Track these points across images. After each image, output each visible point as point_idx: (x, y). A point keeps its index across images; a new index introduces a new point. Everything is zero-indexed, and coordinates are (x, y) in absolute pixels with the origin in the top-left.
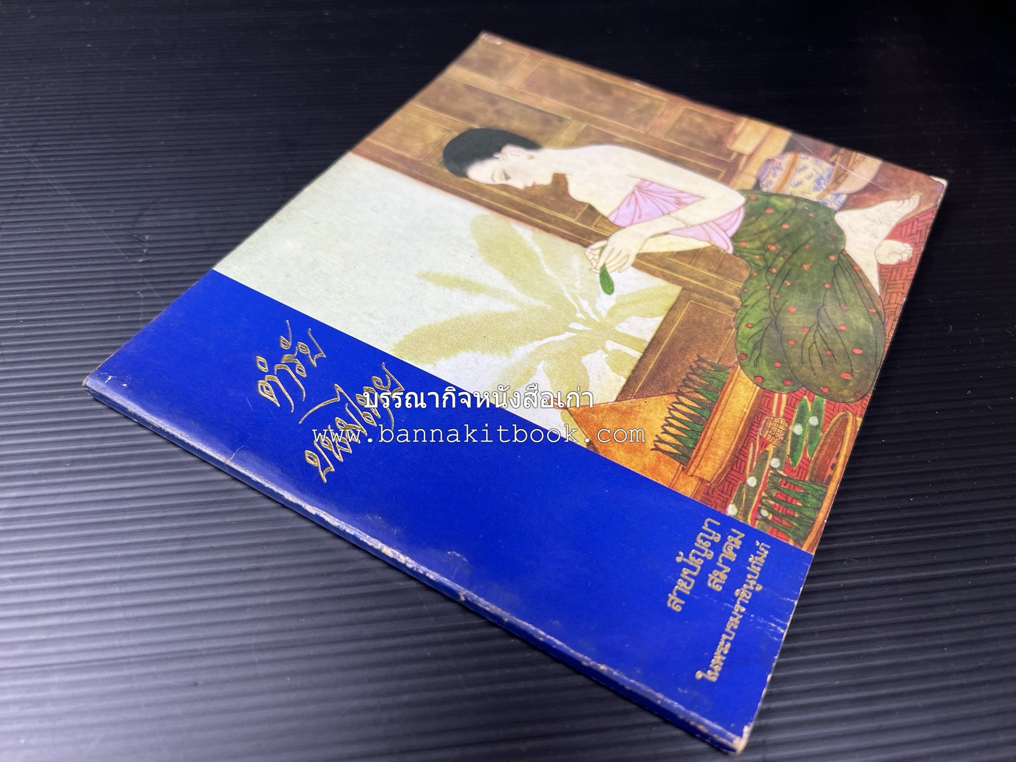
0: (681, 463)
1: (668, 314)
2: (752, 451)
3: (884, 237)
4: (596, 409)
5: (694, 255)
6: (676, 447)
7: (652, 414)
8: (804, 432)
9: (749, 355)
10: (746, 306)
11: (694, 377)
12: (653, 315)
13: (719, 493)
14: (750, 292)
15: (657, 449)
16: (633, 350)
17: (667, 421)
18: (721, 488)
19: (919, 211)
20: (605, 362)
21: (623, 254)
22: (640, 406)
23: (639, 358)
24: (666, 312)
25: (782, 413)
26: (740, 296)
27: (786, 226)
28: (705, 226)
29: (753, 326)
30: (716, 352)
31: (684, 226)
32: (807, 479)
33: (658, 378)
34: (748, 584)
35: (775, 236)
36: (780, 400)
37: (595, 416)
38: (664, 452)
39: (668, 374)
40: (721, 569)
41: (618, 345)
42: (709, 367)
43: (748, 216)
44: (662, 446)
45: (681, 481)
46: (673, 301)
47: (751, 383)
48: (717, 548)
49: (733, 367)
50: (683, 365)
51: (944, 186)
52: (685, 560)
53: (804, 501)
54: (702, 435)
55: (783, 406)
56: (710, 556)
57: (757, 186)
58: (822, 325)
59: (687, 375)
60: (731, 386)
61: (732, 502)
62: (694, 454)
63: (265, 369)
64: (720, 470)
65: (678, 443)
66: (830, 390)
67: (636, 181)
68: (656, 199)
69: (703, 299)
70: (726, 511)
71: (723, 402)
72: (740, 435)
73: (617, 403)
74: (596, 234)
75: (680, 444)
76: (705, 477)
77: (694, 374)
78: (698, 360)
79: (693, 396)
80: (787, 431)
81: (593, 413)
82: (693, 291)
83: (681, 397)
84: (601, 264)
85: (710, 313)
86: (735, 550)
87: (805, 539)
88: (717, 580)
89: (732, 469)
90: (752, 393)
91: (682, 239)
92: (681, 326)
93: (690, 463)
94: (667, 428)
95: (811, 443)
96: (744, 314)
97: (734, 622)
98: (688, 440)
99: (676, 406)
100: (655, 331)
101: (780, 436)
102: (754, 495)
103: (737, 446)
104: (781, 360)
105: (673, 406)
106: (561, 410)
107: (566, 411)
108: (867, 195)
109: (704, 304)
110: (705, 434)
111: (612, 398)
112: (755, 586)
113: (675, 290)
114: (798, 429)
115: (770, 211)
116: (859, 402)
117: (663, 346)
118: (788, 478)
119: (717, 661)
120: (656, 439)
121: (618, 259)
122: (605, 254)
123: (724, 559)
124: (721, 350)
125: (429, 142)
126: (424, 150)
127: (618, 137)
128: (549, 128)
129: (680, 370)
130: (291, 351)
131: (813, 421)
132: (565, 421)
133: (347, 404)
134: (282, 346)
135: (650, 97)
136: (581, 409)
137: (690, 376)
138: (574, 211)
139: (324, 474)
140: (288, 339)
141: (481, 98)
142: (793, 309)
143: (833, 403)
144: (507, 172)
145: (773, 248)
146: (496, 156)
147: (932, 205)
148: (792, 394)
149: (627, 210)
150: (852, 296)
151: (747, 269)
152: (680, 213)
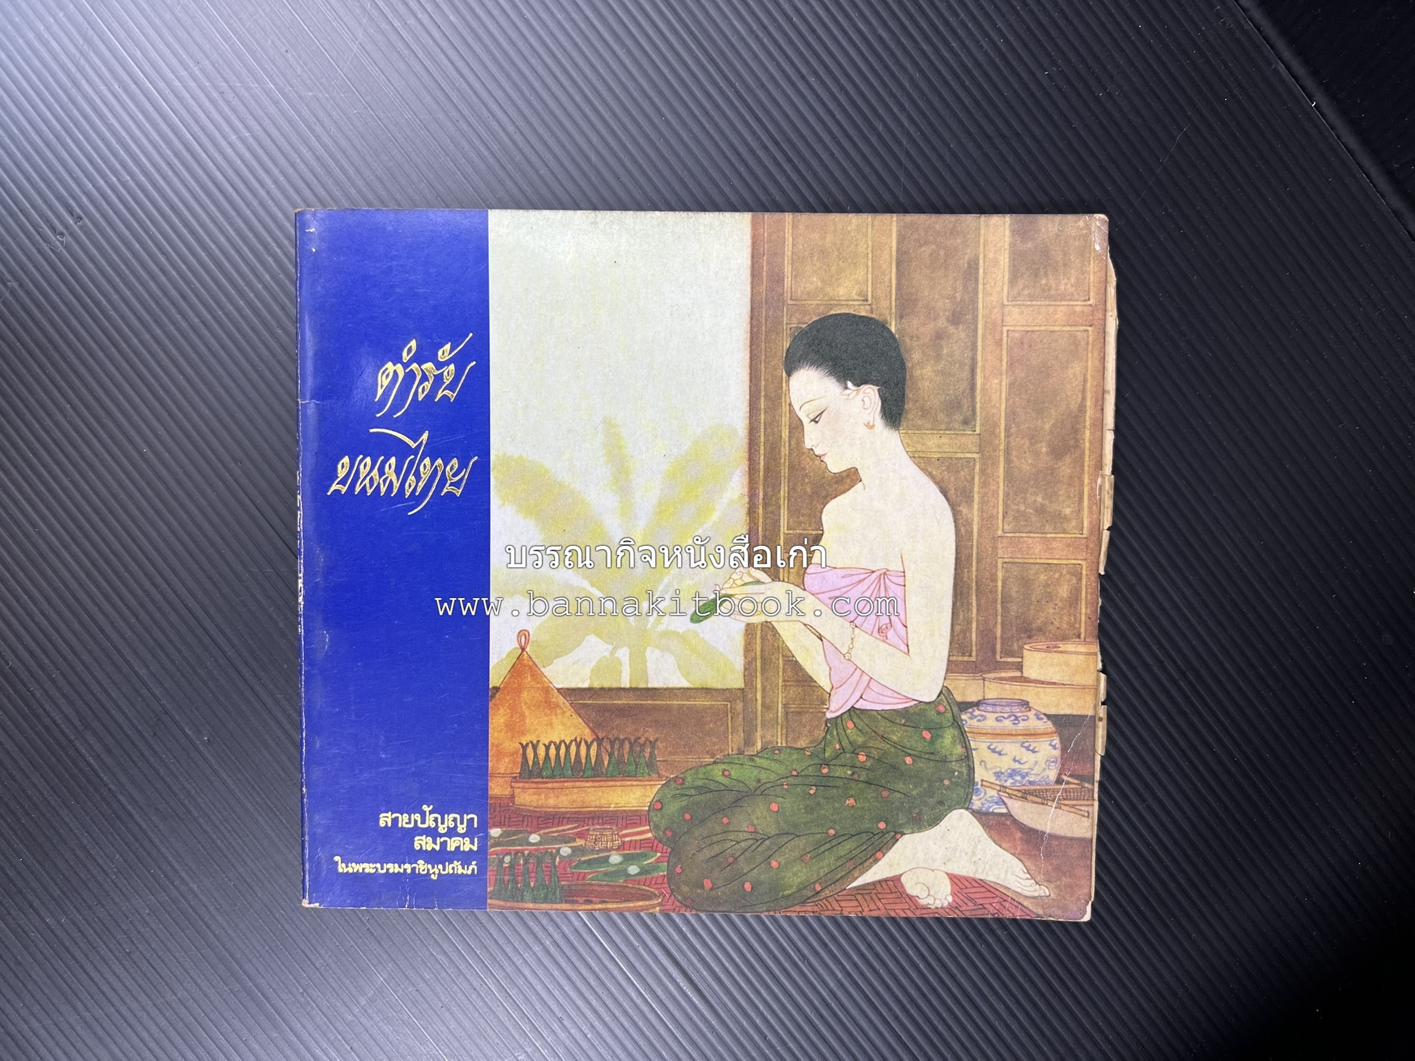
0: (520, 773)
1: (697, 689)
2: (568, 828)
3: (949, 872)
4: (536, 674)
5: (801, 679)
6: (536, 762)
7: (560, 727)
8: (616, 865)
9: (685, 786)
10: (753, 760)
11: (627, 746)
12: (686, 675)
13: (507, 816)
14: (776, 757)
15: (524, 747)
16: (629, 677)
17: (560, 743)
18: (513, 815)
19: (1021, 900)
20: (599, 658)
22: (564, 712)
23: (622, 686)
24: (697, 685)
25: (627, 839)
26: (764, 749)
27: (909, 760)
28: (858, 673)
29: (729, 776)
30: (671, 753)
31: (844, 651)
32: (563, 883)
33: (607, 714)
34: (433, 868)
35: (885, 753)
36: (643, 833)
37: (530, 679)
38: (524, 755)
39: (618, 721)
40: (434, 842)
41: (628, 660)
42: (647, 755)
43: (904, 713)
44: (530, 751)
45: (501, 781)
46: (719, 686)
47: (649, 800)
48: (452, 832)
49: (660, 777)
50: (636, 730)
51: (1082, 918)
52: (428, 813)
53: (537, 887)
54: (563, 779)
55: (634, 838)
56: (442, 829)
57: (965, 706)
58: (767, 842)
59: (626, 739)
60: (634, 783)
61: (504, 829)
62: (536, 780)
63: (406, 357)
64: (531, 809)
65: (541, 762)
66: (681, 874)
67: (895, 566)
69: (738, 715)
70: (491, 828)
71: (610, 783)
72: (580, 811)
73: (556, 691)
75: (541, 764)
76: (517, 799)
77: (632, 744)
78: (651, 742)
79: (603, 754)
80: (606, 850)
81: (532, 676)
82: (744, 699)
83: (595, 744)
84: (729, 592)
85: (722, 729)
86: (458, 848)
88: (423, 843)
89: (539, 817)
90: (637, 805)
91: (821, 658)
92: (688, 708)
93: (525, 780)
94: (553, 746)
95: (606, 874)
96: (740, 762)
97: (393, 868)
98: (550, 770)
99: (583, 743)
100: (665, 686)
101: (599, 846)
102: (520, 845)
103: (567, 812)
104: (696, 818)
105: (580, 741)
106: (518, 646)
107: (520, 650)
108: (1018, 835)
109: (732, 718)
110: (564, 782)
111: (559, 684)
112: (434, 873)
113: (735, 680)
114: (615, 859)
115: (927, 735)
116: (679, 904)
117: (650, 702)
118: (555, 867)
119: (355, 868)
120: (535, 742)
122: (750, 588)
123: (445, 842)
124: (677, 758)
125: (828, 289)
126: (809, 294)
127: (970, 506)
128: (941, 416)
129: (628, 730)
130: (439, 365)
131: (633, 870)
132: (508, 655)
133: (412, 457)
134: (440, 353)
135: (1080, 510)
136: (531, 663)
137: (627, 742)
138: (800, 523)
139: (334, 487)
140: (451, 352)
141: (958, 295)
142: (774, 807)
143: (666, 880)
144: (824, 415)
145: (862, 758)
146: (849, 384)
147: (1038, 912)
148: (656, 842)
149: (834, 579)
150: (829, 860)
151: (811, 742)
152: (862, 638)
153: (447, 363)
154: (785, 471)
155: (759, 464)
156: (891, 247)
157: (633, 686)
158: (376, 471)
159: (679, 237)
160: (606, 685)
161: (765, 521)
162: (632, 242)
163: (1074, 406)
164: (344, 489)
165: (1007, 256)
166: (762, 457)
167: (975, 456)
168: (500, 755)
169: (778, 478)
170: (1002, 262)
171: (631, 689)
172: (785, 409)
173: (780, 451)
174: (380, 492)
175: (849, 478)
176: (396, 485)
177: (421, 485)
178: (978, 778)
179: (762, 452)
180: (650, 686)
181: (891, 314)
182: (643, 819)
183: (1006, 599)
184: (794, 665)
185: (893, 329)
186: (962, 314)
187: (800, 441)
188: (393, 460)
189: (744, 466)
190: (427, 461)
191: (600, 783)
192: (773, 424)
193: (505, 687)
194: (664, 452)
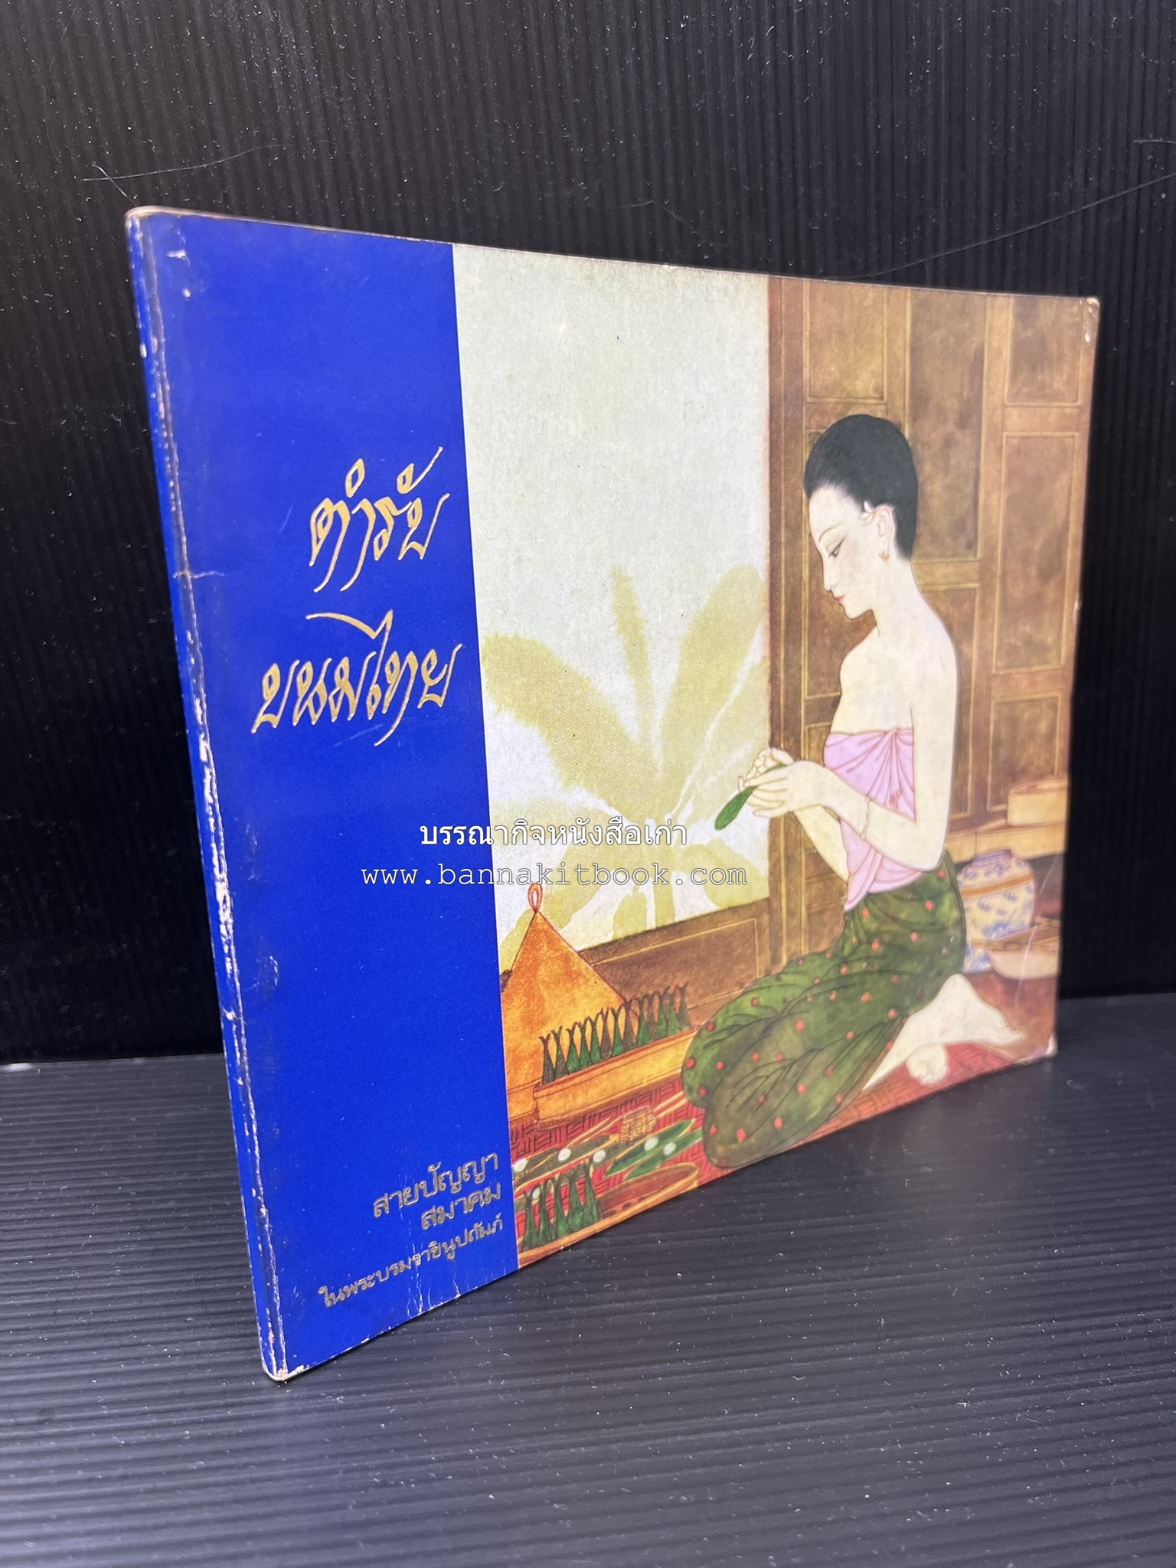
0: (543, 1077)
1: (723, 911)
2: (601, 1126)
3: (947, 1042)
5: (823, 872)
6: (559, 1057)
7: (585, 1001)
8: (652, 1150)
9: (716, 1030)
10: (779, 979)
11: (656, 1001)
12: (713, 897)
13: (532, 1138)
14: (800, 969)
15: (545, 1042)
16: (654, 915)
17: (585, 1022)
18: (539, 1134)
20: (621, 900)
21: (782, 796)
22: (588, 980)
23: (648, 929)
24: (724, 906)
25: (662, 1115)
26: (790, 962)
27: (914, 937)
28: (873, 852)
29: (757, 1005)
30: (701, 997)
31: (860, 829)
32: (599, 1196)
33: (634, 968)
34: (449, 1245)
35: (895, 935)
36: (679, 1100)
37: (545, 949)
38: (546, 1052)
39: (645, 974)
40: (447, 1210)
41: (653, 894)
42: (678, 1006)
44: (552, 1044)
45: (521, 1096)
46: (745, 901)
47: (681, 1060)
48: (468, 1187)
50: (666, 979)
52: (435, 1174)
53: (572, 1214)
54: (591, 1067)
55: (668, 1111)
56: (455, 1188)
58: (795, 1067)
59: (655, 993)
60: (666, 1045)
61: (530, 1157)
62: (562, 1079)
63: (350, 492)
64: (559, 1118)
65: (565, 1054)
66: (716, 1133)
67: (905, 723)
68: (888, 768)
69: (764, 929)
70: (515, 1161)
71: (641, 1054)
72: (612, 1101)
73: (577, 955)
74: (798, 742)
75: (566, 1057)
76: (541, 1112)
77: (661, 998)
78: (680, 989)
79: (632, 1020)
80: (642, 1136)
81: (549, 943)
82: (770, 911)
83: (623, 1010)
84: (753, 783)
85: (750, 952)
86: (477, 1205)
87: (531, 1248)
88: (433, 1217)
89: (567, 1126)
90: (670, 1070)
91: (839, 843)
92: (716, 937)
93: (549, 1084)
94: (577, 1029)
95: (642, 1166)
96: (768, 985)
97: (398, 1268)
98: (576, 1060)
99: (610, 1014)
100: (692, 916)
101: (635, 1134)
102: (549, 1170)
103: (597, 1108)
104: (728, 1063)
105: (607, 1013)
106: (530, 907)
107: (533, 913)
109: (759, 936)
110: (593, 1069)
111: (580, 945)
112: (450, 1251)
113: (761, 892)
114: (651, 1143)
115: (929, 905)
117: (678, 940)
118: (590, 1180)
119: (349, 1290)
120: (557, 1031)
121: (772, 796)
122: (772, 775)
123: (461, 1203)
124: (707, 1000)
125: (846, 383)
126: (827, 388)
127: (971, 645)
128: (948, 540)
129: (657, 981)
130: (400, 501)
131: (669, 1148)
132: (519, 923)
133: (374, 653)
134: (400, 480)
135: (1059, 638)
136: (546, 927)
137: (656, 997)
138: (820, 684)
139: (261, 718)
140: (415, 478)
141: (965, 393)
142: (800, 1025)
143: (702, 1148)
144: (843, 546)
145: (876, 946)
146: (866, 505)
147: (1011, 1057)
148: (691, 1105)
149: (853, 748)
150: (848, 1067)
151: (832, 942)
152: (878, 812)
153: (411, 496)
154: (805, 621)
155: (780, 615)
156: (905, 331)
157: (660, 925)
158: (321, 681)
159: (691, 305)
160: (631, 931)
161: (786, 688)
162: (637, 310)
163: (1060, 523)
164: (275, 720)
165: (1009, 346)
166: (783, 606)
167: (975, 585)
168: (518, 1060)
169: (798, 632)
170: (1004, 354)
171: (658, 929)
172: (805, 541)
173: (800, 594)
174: (330, 717)
175: (866, 623)
176: (353, 702)
177: (389, 696)
178: (969, 939)
179: (783, 599)
180: (677, 919)
181: (904, 416)
182: (677, 1084)
183: (997, 744)
184: (816, 858)
185: (907, 434)
186: (969, 416)
187: (820, 581)
188: (345, 663)
189: (765, 621)
190: (394, 657)
191: (632, 1058)
192: (794, 561)
193: (518, 968)
194: (681, 611)
